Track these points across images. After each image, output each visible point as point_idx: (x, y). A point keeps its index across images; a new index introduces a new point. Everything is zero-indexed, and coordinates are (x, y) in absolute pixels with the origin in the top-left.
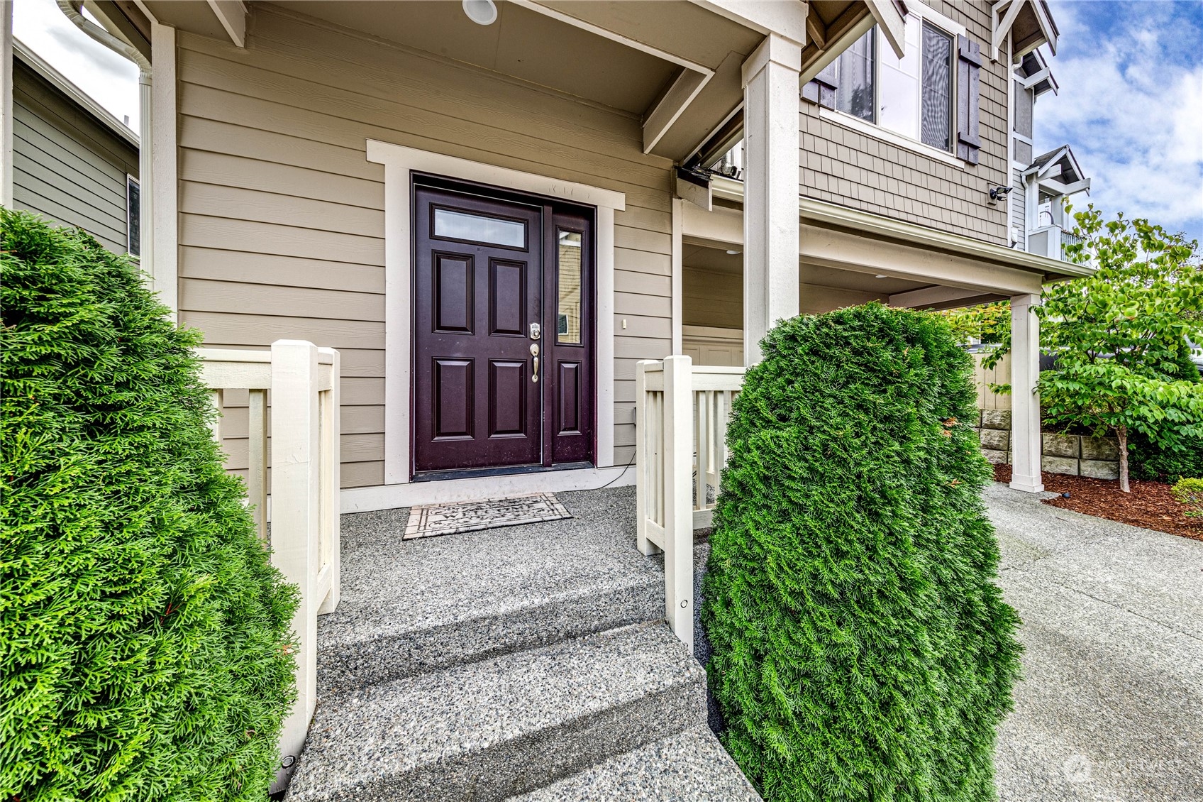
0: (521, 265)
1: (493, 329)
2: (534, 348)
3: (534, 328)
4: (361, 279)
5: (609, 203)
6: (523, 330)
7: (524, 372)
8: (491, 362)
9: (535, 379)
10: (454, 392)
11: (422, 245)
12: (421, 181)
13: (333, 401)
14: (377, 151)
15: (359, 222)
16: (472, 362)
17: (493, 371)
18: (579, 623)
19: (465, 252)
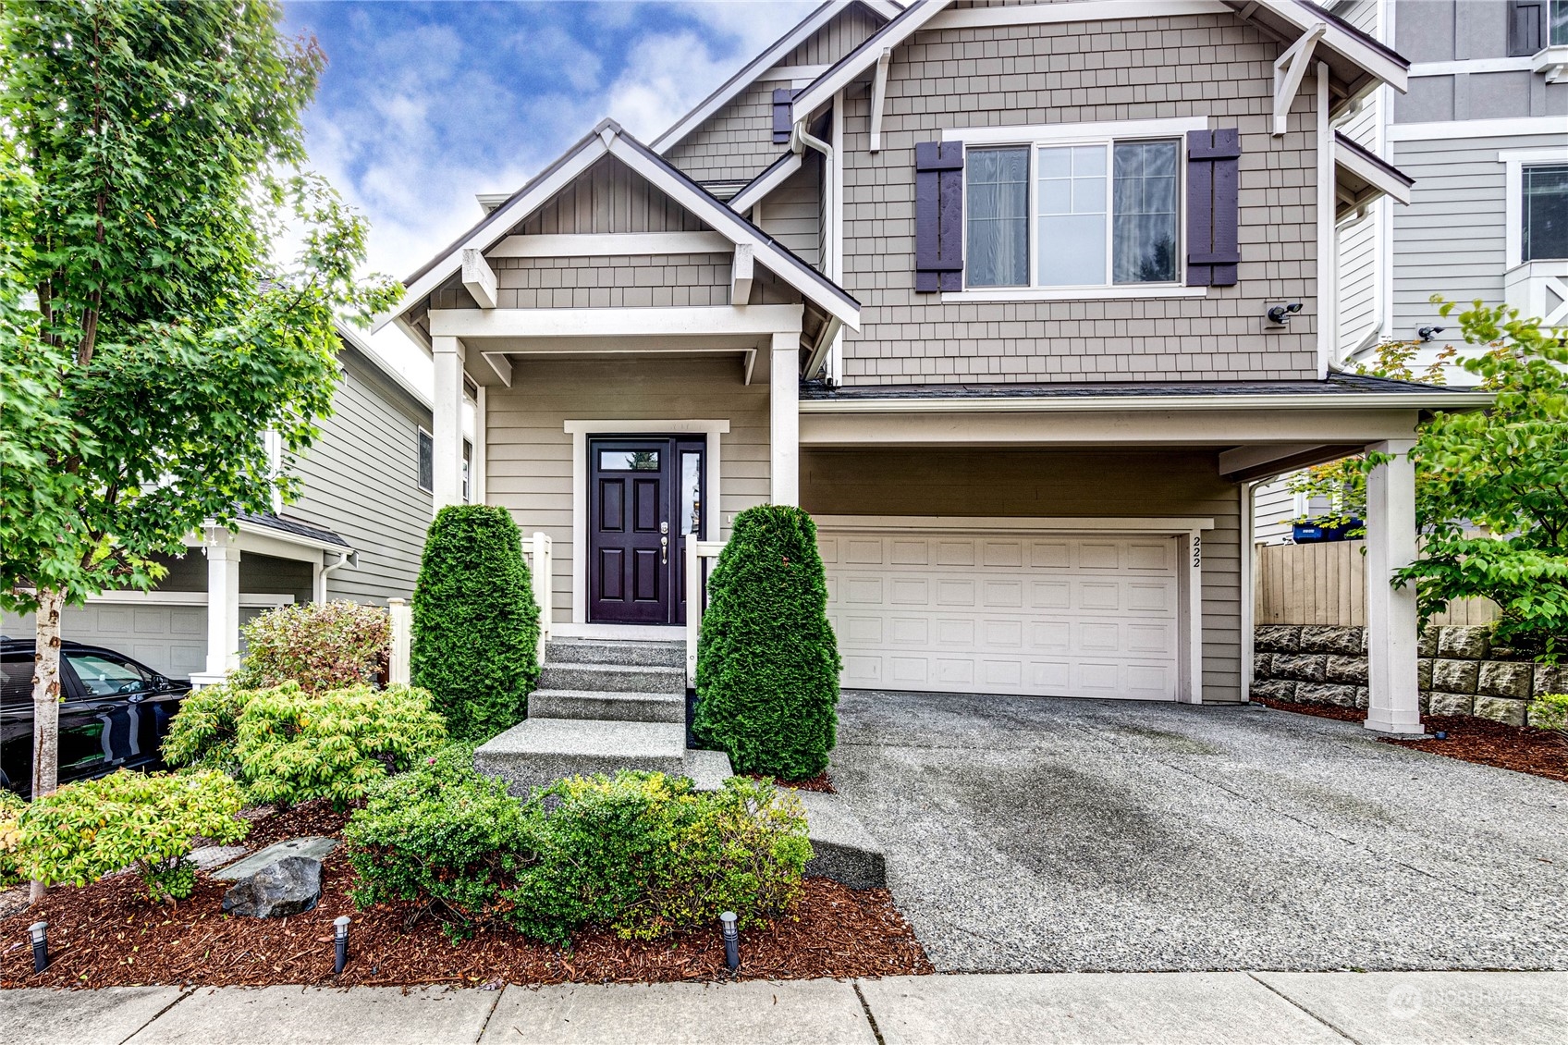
0: (656, 482)
1: (636, 527)
2: (664, 540)
3: (664, 526)
4: (560, 502)
5: (716, 429)
6: (658, 528)
7: (657, 557)
8: (635, 550)
9: (664, 562)
10: (612, 568)
11: (594, 477)
12: (593, 439)
13: (550, 556)
14: (570, 426)
15: (560, 470)
16: (623, 550)
17: (636, 556)
18: (642, 659)
19: (617, 478)
